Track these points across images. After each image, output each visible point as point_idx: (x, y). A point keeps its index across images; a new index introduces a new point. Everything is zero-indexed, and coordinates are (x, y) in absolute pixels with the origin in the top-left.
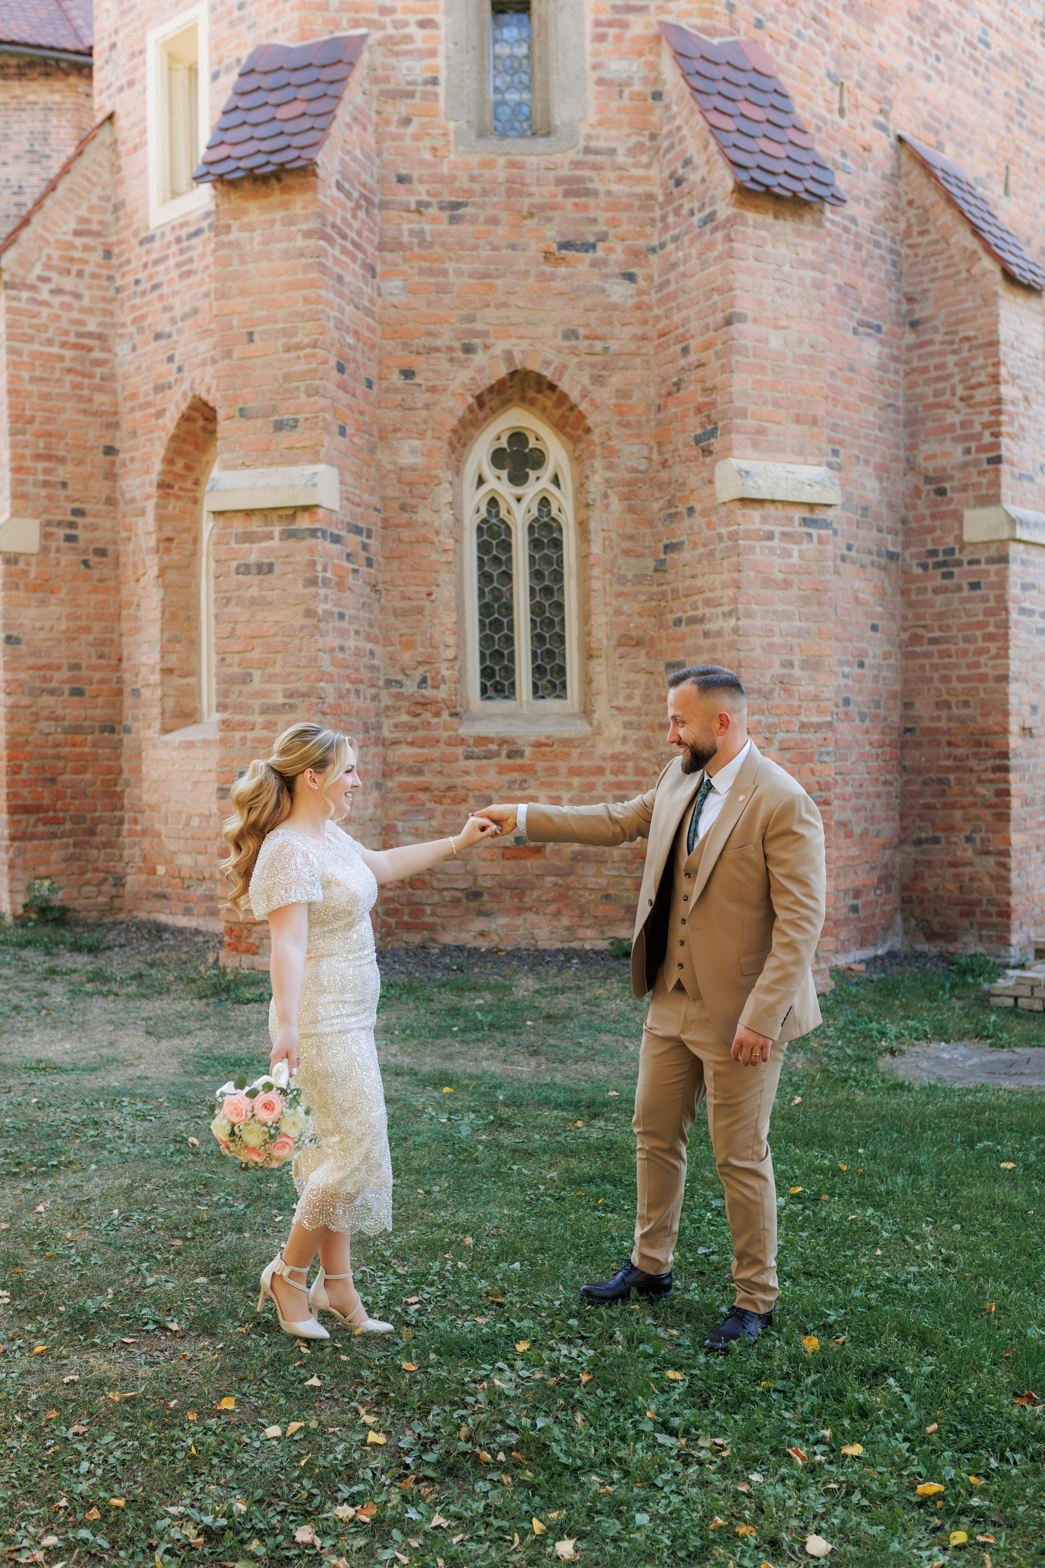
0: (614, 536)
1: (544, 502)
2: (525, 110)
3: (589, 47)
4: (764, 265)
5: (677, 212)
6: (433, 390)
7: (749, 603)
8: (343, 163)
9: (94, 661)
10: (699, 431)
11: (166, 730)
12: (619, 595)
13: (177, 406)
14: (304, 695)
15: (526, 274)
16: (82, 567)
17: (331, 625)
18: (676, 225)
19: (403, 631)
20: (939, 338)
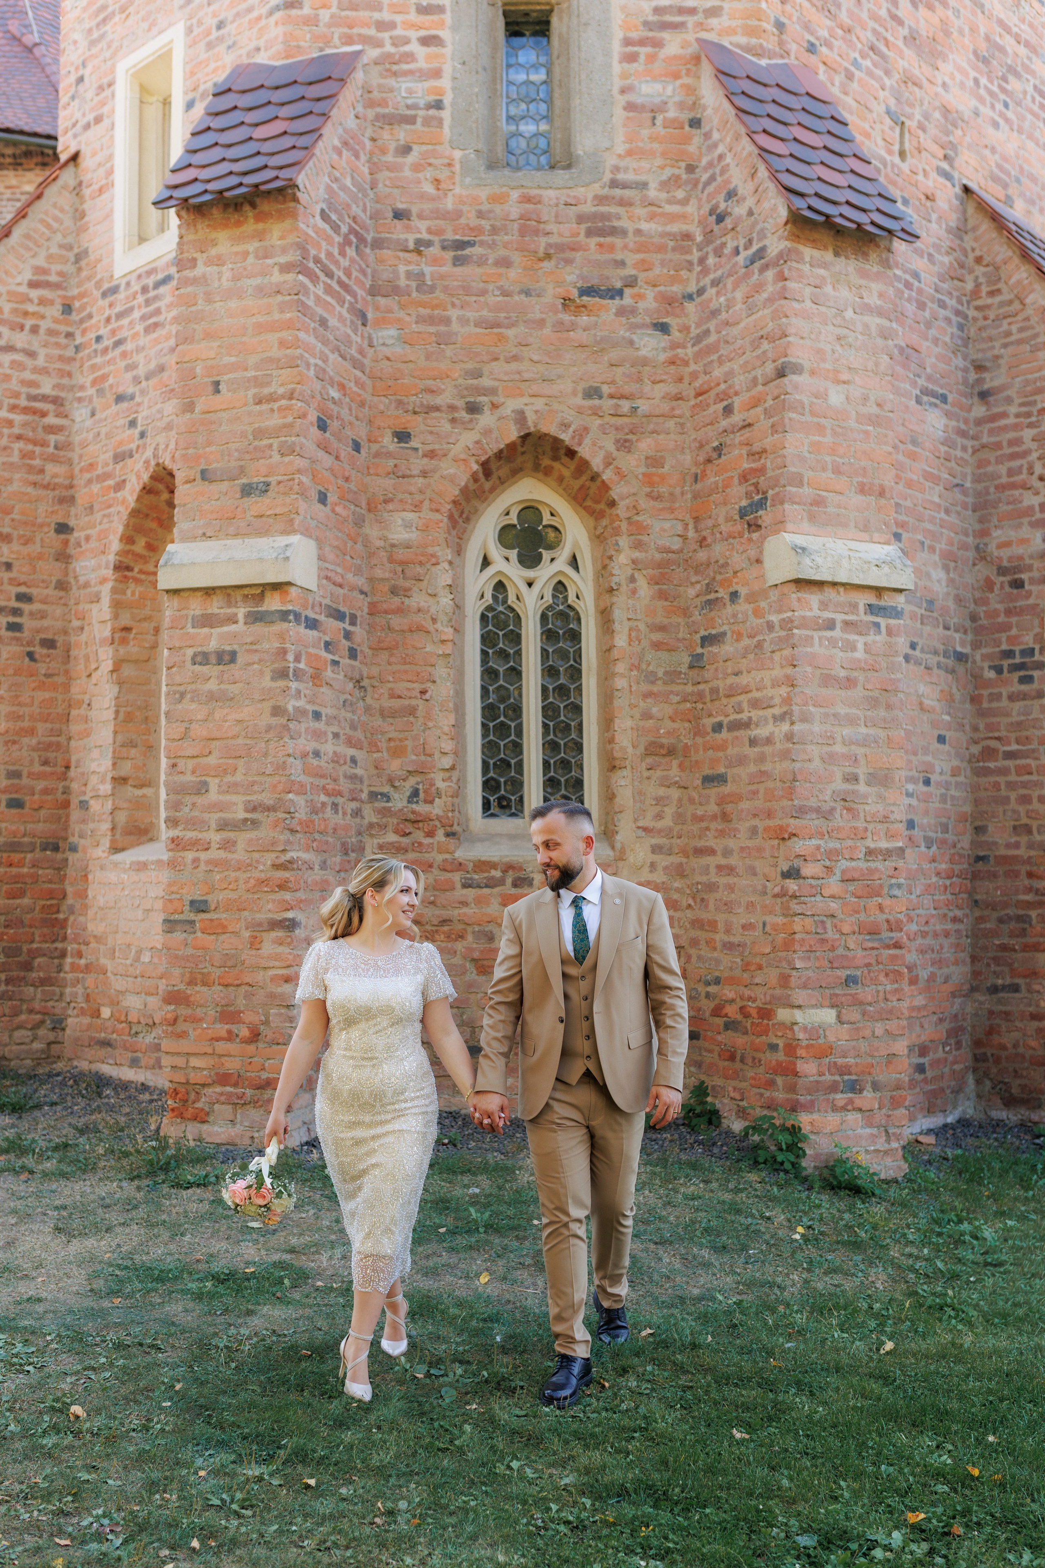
0: (642, 626)
1: (560, 588)
2: (543, 143)
3: (617, 68)
4: (823, 309)
5: (718, 253)
6: (431, 454)
7: (806, 704)
8: (329, 189)
9: (37, 768)
10: (744, 503)
11: (116, 849)
12: (647, 695)
13: (139, 477)
14: (269, 809)
15: (541, 323)
16: (27, 659)
17: (303, 726)
18: (717, 266)
19: (392, 735)
20: (1013, 409)
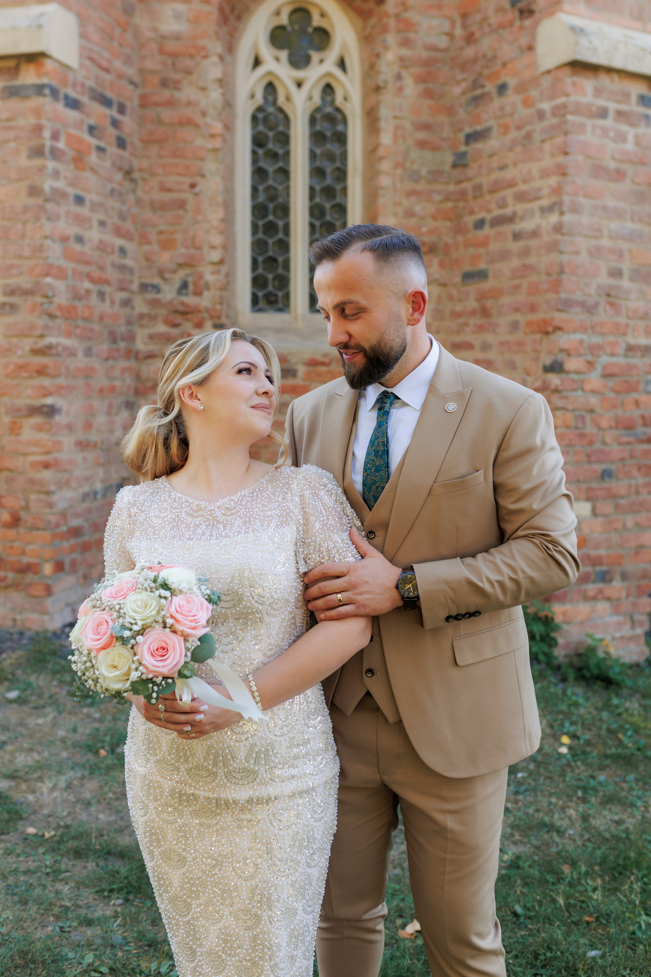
0: (407, 125)
1: (328, 89)
7: (576, 194)
12: (411, 193)
14: (27, 293)
17: (62, 210)
19: (163, 227)
